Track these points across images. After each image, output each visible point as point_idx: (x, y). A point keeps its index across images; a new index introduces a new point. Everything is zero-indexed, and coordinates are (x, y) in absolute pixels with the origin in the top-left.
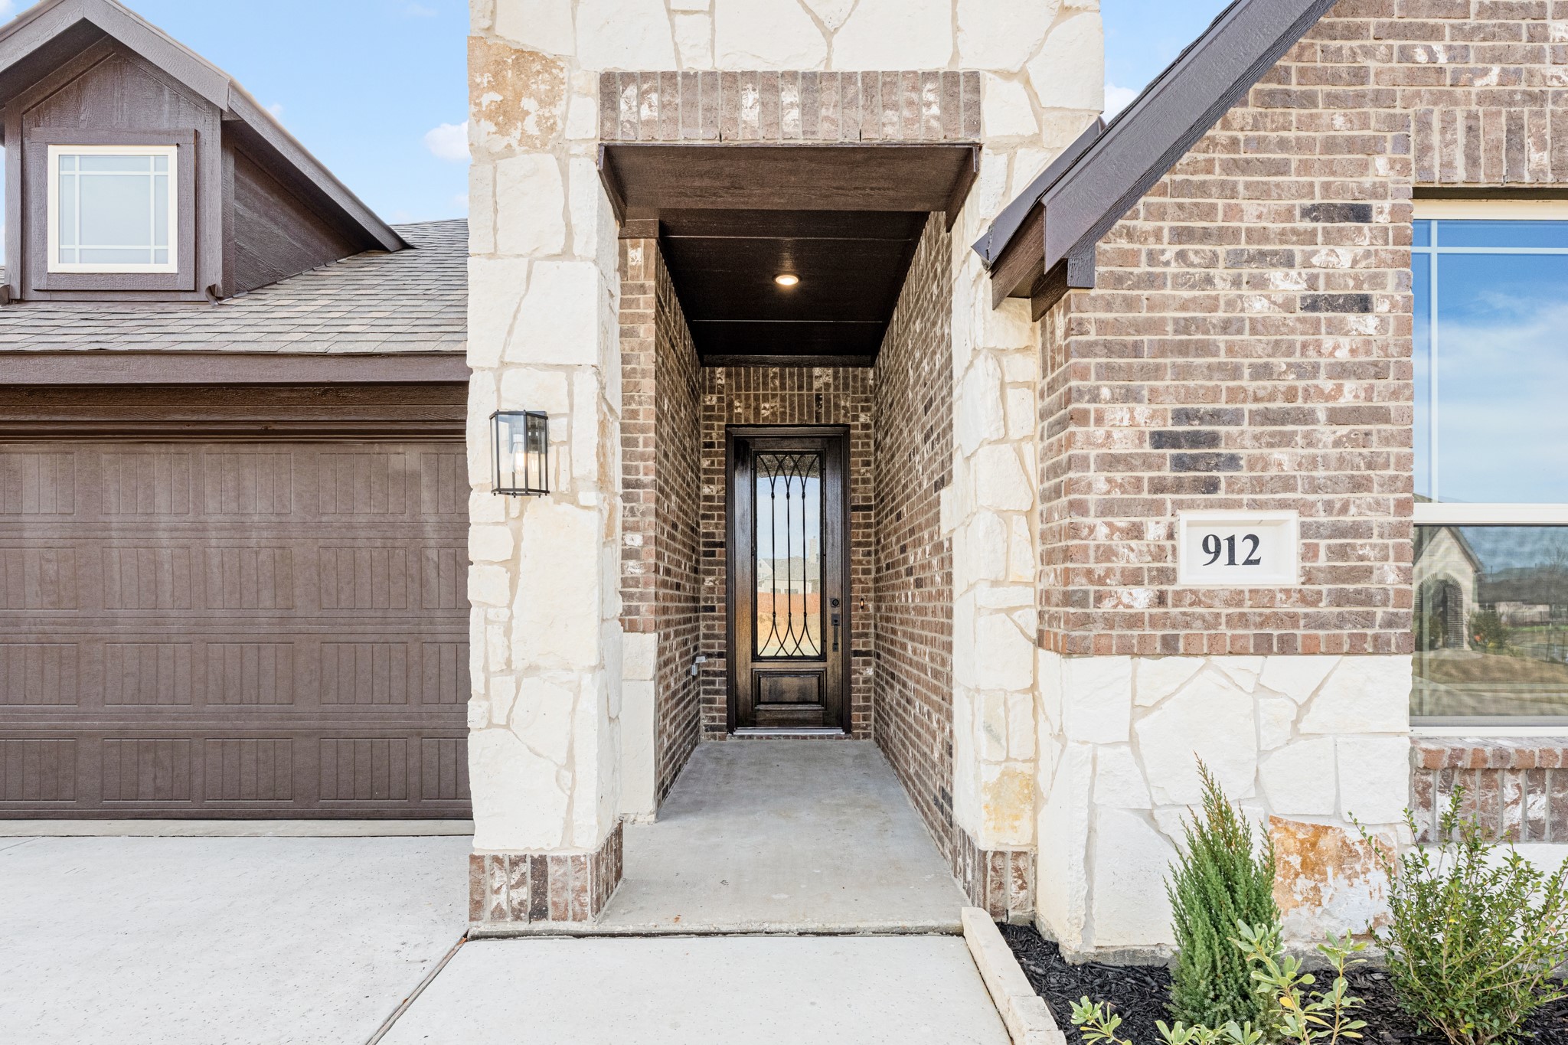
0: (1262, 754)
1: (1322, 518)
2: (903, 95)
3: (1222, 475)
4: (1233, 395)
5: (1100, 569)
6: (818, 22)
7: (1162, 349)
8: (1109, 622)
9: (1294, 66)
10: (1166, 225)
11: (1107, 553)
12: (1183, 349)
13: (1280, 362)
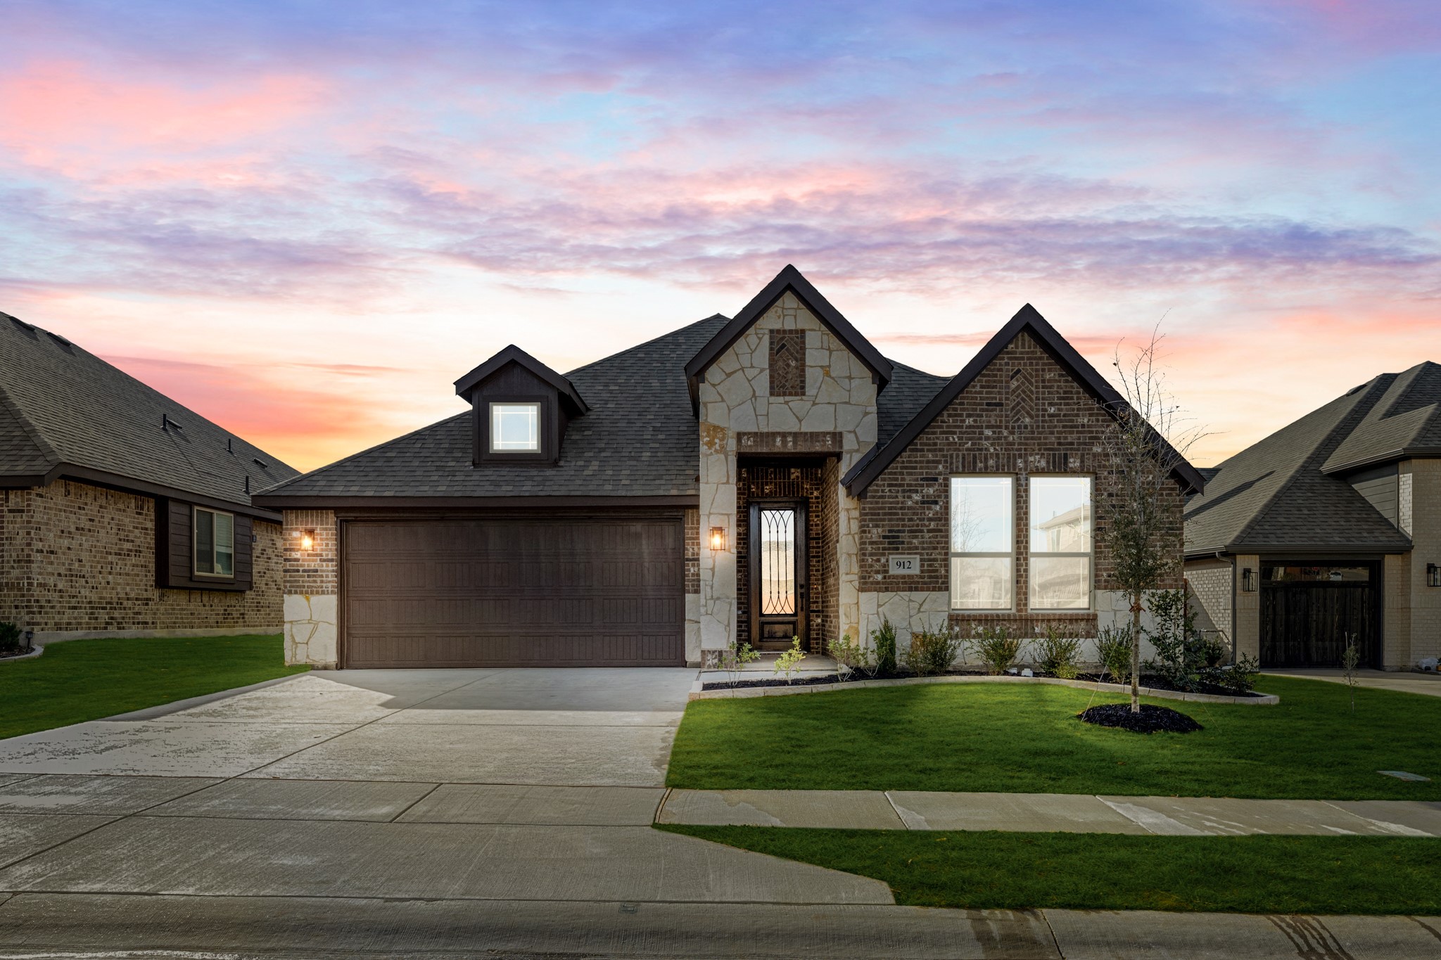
0: (911, 617)
1: (926, 557)
2: (821, 438)
3: (900, 546)
4: (903, 526)
5: (869, 570)
6: (797, 417)
7: (885, 514)
8: (872, 583)
9: (919, 442)
10: (886, 483)
11: (871, 566)
12: (890, 514)
13: (915, 517)
